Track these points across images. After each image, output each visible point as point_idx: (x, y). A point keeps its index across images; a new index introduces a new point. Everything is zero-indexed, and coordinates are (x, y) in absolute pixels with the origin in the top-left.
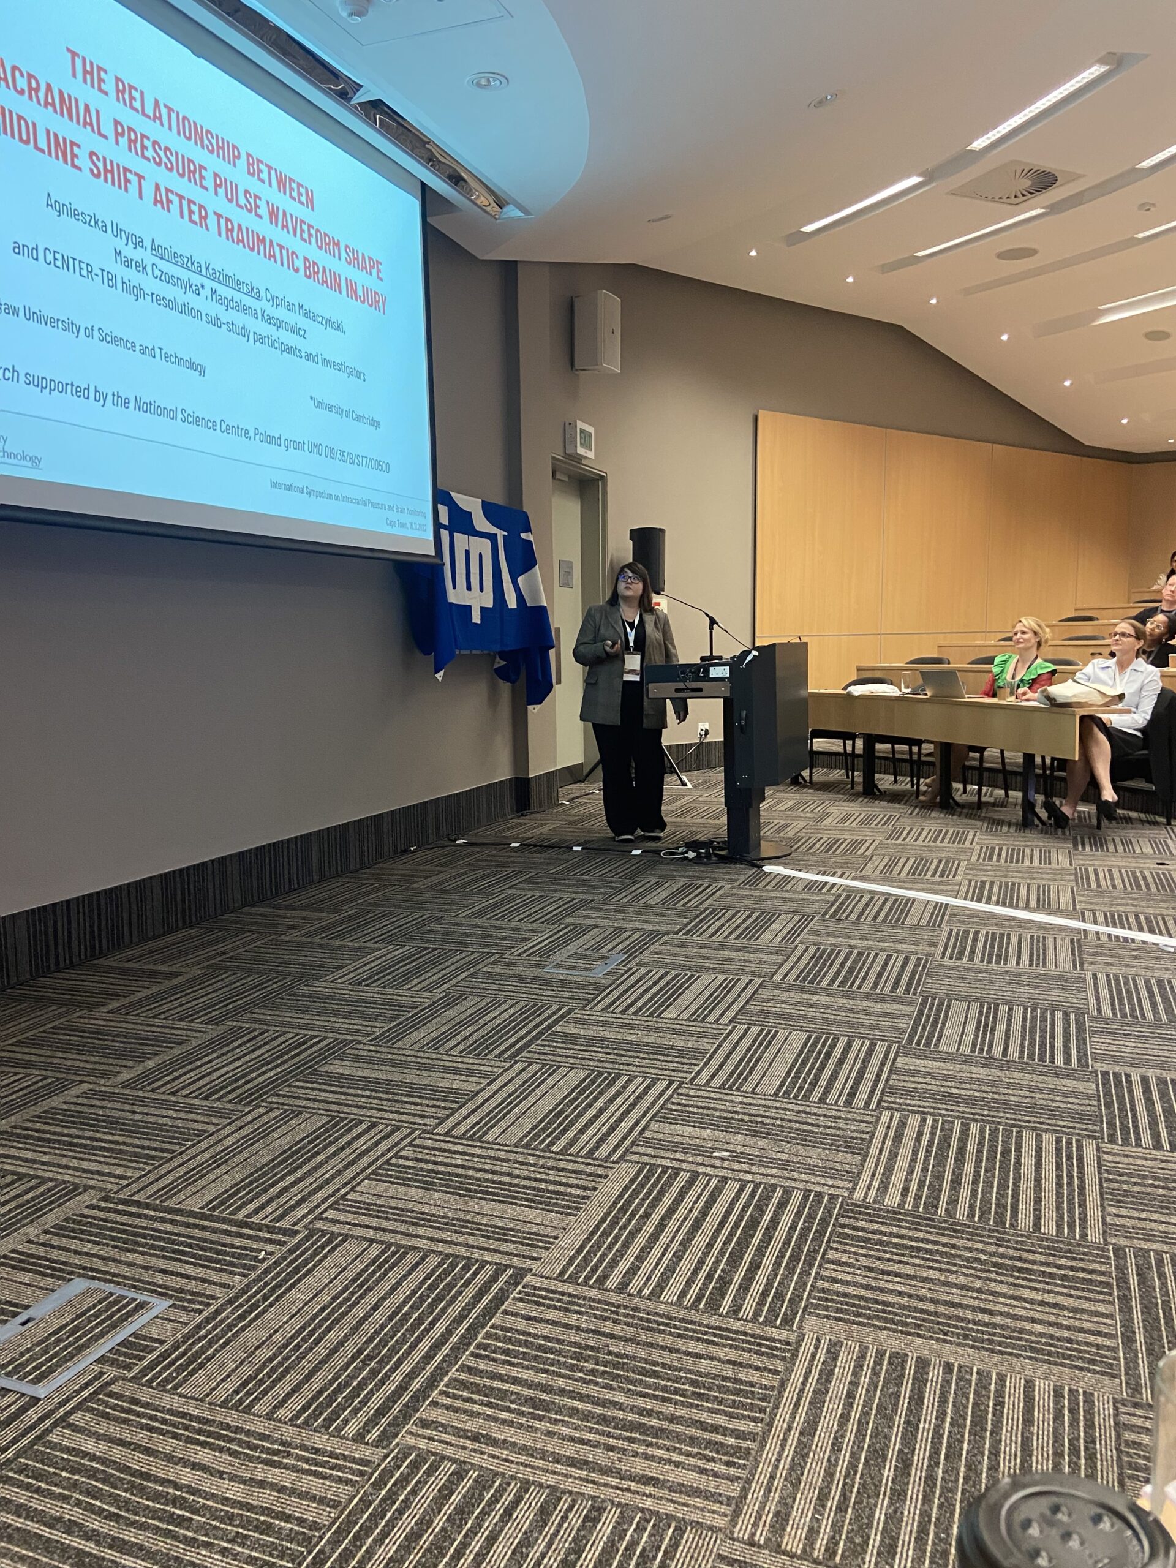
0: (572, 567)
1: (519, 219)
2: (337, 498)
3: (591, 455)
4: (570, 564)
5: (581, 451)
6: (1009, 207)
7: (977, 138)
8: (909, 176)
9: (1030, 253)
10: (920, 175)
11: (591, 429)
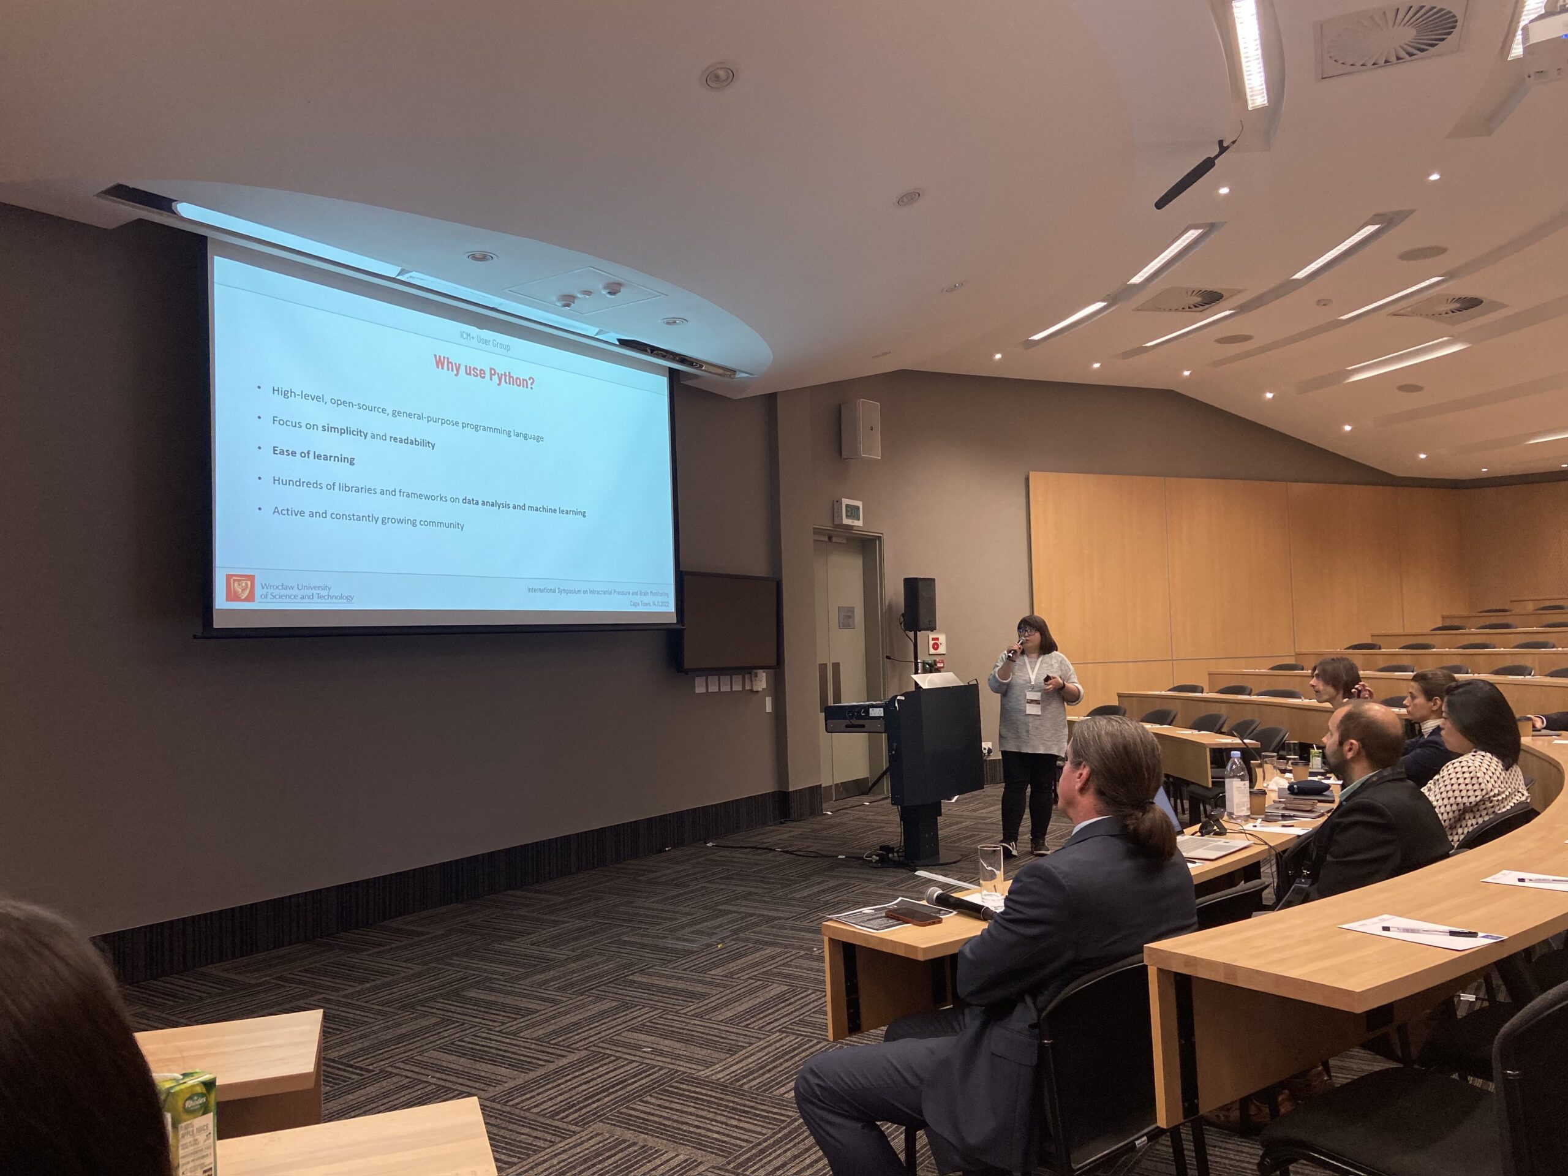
0: (853, 612)
1: (747, 378)
2: (585, 592)
3: (859, 523)
4: (851, 610)
5: (846, 521)
6: (1198, 314)
7: (1133, 277)
8: (1094, 302)
9: (1247, 338)
10: (1103, 300)
11: (859, 504)
